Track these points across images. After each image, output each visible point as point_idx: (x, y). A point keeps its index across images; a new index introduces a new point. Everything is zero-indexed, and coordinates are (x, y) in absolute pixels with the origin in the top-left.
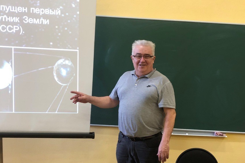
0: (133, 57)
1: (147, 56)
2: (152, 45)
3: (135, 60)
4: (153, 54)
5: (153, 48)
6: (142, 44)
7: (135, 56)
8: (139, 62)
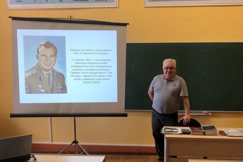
0: (164, 69)
1: (171, 68)
2: (174, 61)
3: (165, 71)
4: (175, 66)
5: (175, 63)
6: (168, 62)
7: (165, 68)
8: (167, 71)
